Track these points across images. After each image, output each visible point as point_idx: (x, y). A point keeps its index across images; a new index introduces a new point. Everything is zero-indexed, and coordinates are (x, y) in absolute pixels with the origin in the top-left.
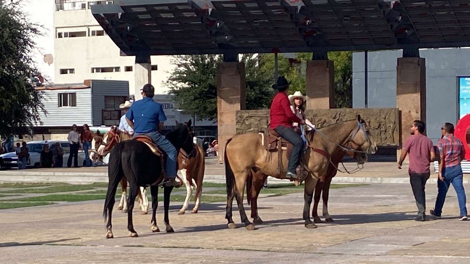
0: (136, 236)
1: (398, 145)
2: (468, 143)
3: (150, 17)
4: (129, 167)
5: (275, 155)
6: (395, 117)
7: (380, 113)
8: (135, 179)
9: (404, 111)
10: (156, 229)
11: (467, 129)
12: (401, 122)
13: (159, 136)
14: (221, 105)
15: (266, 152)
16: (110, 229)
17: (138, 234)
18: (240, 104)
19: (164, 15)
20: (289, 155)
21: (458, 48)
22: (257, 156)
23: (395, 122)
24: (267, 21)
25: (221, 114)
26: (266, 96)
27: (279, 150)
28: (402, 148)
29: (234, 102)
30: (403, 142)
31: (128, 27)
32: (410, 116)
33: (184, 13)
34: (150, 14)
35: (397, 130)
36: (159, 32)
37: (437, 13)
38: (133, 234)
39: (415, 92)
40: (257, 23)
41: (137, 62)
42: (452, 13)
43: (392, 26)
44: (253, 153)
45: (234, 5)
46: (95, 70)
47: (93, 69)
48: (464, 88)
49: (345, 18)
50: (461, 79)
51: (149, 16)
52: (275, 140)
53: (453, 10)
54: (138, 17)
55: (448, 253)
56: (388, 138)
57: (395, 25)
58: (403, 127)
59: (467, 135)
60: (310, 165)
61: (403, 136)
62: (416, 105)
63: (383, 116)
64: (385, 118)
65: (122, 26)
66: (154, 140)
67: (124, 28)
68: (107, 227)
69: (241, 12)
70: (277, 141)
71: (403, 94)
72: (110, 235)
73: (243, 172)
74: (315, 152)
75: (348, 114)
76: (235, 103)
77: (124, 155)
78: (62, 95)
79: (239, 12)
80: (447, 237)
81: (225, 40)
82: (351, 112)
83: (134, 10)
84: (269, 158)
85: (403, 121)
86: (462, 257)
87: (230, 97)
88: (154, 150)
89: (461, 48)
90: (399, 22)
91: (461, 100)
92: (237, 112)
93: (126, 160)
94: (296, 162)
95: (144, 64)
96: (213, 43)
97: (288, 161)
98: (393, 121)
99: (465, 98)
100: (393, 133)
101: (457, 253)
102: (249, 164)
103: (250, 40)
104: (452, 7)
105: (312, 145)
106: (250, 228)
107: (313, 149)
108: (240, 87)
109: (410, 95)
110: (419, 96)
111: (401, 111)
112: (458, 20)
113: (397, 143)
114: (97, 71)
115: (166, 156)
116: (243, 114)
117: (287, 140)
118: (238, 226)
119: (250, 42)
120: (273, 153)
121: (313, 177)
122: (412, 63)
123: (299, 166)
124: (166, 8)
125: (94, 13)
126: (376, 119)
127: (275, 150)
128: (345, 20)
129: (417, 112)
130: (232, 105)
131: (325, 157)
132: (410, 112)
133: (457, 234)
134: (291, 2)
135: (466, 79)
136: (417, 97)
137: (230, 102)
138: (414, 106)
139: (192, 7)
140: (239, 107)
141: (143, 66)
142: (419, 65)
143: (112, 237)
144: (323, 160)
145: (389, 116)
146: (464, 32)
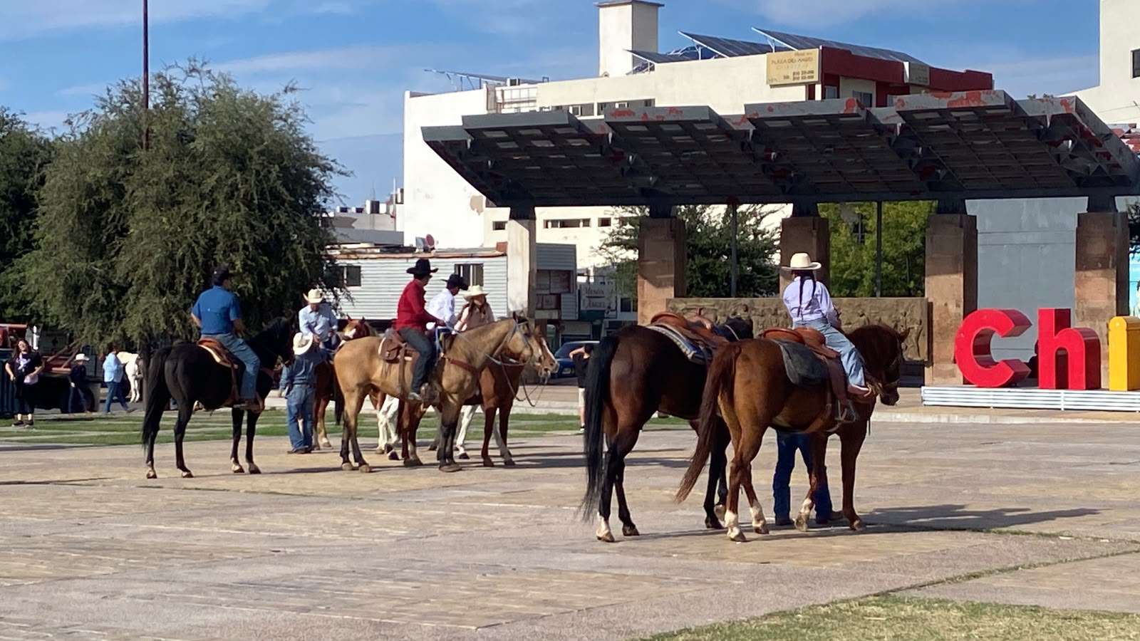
0: (190, 476)
1: (926, 360)
3: (516, 146)
4: (176, 381)
5: (396, 368)
6: (922, 314)
7: (897, 305)
8: (184, 398)
9: (938, 304)
10: (237, 468)
12: (932, 321)
13: (233, 338)
14: (643, 289)
15: (382, 362)
16: (152, 465)
17: (193, 474)
18: (673, 289)
19: (538, 144)
20: (415, 367)
22: (374, 369)
23: (921, 322)
24: (704, 153)
25: (644, 304)
26: (758, 274)
27: (401, 360)
28: (932, 365)
29: (663, 284)
30: (934, 354)
31: (489, 163)
32: (947, 311)
33: (570, 141)
34: (514, 140)
35: (924, 335)
36: (537, 170)
37: (975, 142)
38: (185, 474)
39: (956, 272)
40: (687, 156)
41: (512, 217)
42: (999, 142)
43: (910, 163)
44: (366, 365)
45: (644, 129)
46: (550, 224)
47: (547, 222)
49: (828, 149)
51: (512, 145)
52: (396, 346)
53: (1000, 138)
54: (497, 147)
56: (909, 347)
57: (915, 161)
58: (934, 330)
60: (445, 383)
61: (935, 345)
62: (956, 293)
63: (903, 311)
64: (905, 314)
65: (479, 160)
66: (225, 345)
67: (482, 162)
68: (147, 462)
69: (659, 139)
70: (399, 348)
71: (935, 274)
72: (152, 474)
73: (353, 391)
74: (452, 365)
75: (845, 306)
76: (666, 286)
77: (168, 365)
78: (462, 268)
79: (655, 138)
81: (649, 182)
82: (850, 304)
83: (489, 135)
84: (386, 374)
85: (935, 319)
87: (658, 277)
88: (218, 359)
90: (919, 156)
92: (668, 301)
93: (171, 371)
94: (420, 378)
95: (524, 221)
96: (630, 187)
97: (412, 377)
98: (918, 319)
100: (917, 339)
102: (361, 380)
103: (689, 183)
105: (450, 355)
106: (364, 470)
107: (449, 360)
108: (673, 260)
109: (946, 277)
110: (962, 279)
111: (932, 303)
112: (1014, 155)
113: (923, 356)
114: (553, 226)
115: (242, 366)
116: (677, 305)
117: (414, 347)
118: (354, 469)
119: (687, 186)
120: (393, 365)
121: (451, 400)
122: (950, 223)
123: (427, 384)
124: (538, 132)
125: (428, 140)
126: (890, 316)
127: (395, 361)
128: (827, 152)
129: (958, 306)
130: (660, 290)
131: (468, 372)
132: (946, 305)
134: (734, 124)
136: (958, 280)
137: (658, 285)
138: (954, 295)
139: (579, 130)
140: (673, 293)
141: (522, 224)
142: (961, 227)
143: (155, 477)
144: (465, 376)
145: (912, 311)
146: (1030, 173)
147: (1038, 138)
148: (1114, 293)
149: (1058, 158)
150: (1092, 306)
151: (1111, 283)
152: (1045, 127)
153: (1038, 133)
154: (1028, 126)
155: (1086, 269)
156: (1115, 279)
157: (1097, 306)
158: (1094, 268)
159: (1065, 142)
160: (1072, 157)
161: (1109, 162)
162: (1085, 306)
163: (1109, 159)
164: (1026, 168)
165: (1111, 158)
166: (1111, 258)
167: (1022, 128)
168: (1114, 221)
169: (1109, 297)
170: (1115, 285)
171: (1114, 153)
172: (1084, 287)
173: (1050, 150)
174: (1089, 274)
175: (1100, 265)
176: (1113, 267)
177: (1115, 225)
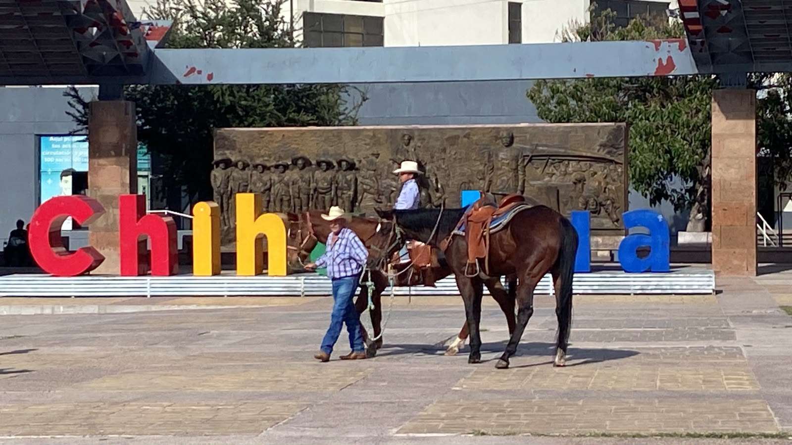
2: (52, 246)
11: (51, 222)
21: (38, 86)
42: (26, 27)
48: (48, 153)
50: (42, 138)
53: (28, 23)
55: (10, 432)
59: (50, 233)
80: (10, 405)
86: (32, 437)
89: (44, 86)
91: (42, 174)
99: (50, 170)
101: (27, 429)
104: (26, 18)
112: (36, 40)
133: (27, 399)
135: (51, 138)
146: (46, 60)
147: (68, 24)
148: (128, 181)
149: (79, 44)
150: (106, 193)
151: (124, 170)
152: (79, 12)
153: (68, 19)
154: (62, 13)
155: (100, 157)
156: (128, 166)
157: (110, 194)
158: (108, 156)
159: (90, 29)
160: (93, 44)
161: (127, 51)
162: (99, 194)
163: (128, 48)
164: (43, 54)
165: (131, 47)
166: (124, 145)
167: (55, 14)
168: (126, 110)
169: (123, 184)
170: (128, 173)
171: (134, 42)
172: (97, 173)
173: (74, 37)
174: (102, 161)
175: (113, 153)
176: (126, 155)
177: (126, 114)
